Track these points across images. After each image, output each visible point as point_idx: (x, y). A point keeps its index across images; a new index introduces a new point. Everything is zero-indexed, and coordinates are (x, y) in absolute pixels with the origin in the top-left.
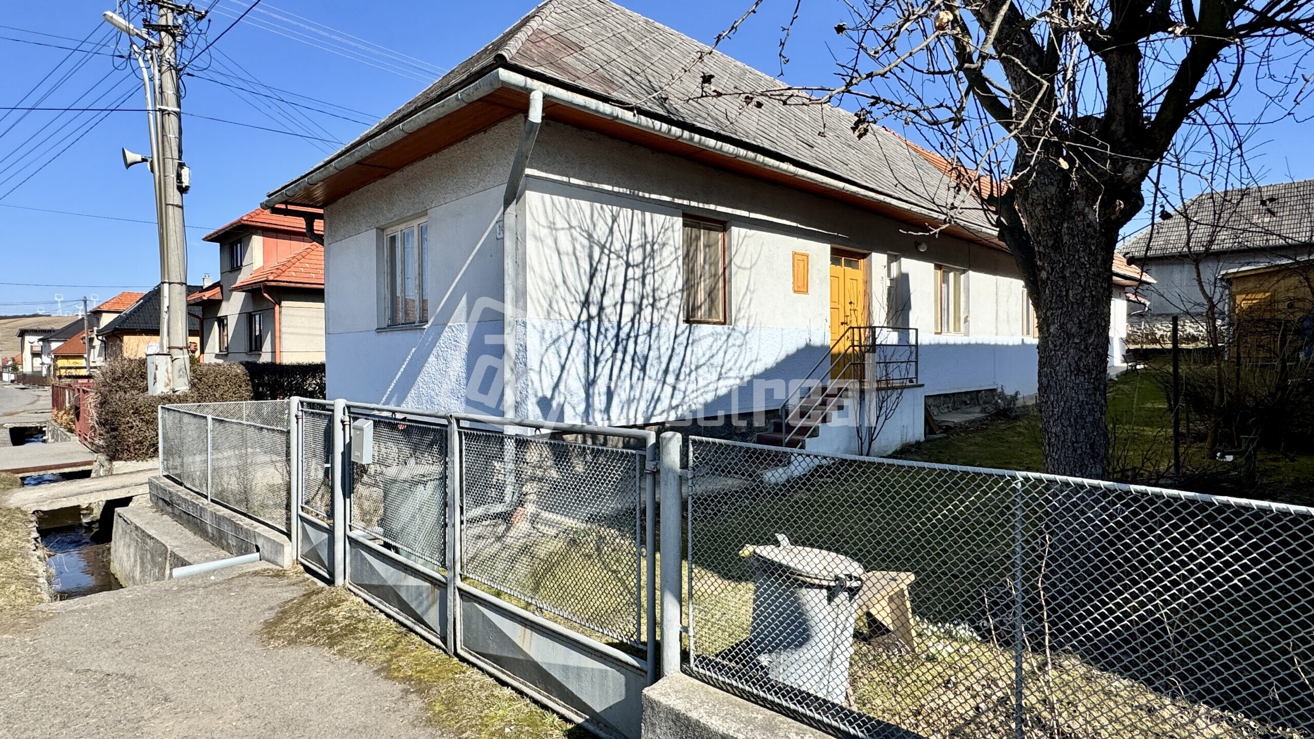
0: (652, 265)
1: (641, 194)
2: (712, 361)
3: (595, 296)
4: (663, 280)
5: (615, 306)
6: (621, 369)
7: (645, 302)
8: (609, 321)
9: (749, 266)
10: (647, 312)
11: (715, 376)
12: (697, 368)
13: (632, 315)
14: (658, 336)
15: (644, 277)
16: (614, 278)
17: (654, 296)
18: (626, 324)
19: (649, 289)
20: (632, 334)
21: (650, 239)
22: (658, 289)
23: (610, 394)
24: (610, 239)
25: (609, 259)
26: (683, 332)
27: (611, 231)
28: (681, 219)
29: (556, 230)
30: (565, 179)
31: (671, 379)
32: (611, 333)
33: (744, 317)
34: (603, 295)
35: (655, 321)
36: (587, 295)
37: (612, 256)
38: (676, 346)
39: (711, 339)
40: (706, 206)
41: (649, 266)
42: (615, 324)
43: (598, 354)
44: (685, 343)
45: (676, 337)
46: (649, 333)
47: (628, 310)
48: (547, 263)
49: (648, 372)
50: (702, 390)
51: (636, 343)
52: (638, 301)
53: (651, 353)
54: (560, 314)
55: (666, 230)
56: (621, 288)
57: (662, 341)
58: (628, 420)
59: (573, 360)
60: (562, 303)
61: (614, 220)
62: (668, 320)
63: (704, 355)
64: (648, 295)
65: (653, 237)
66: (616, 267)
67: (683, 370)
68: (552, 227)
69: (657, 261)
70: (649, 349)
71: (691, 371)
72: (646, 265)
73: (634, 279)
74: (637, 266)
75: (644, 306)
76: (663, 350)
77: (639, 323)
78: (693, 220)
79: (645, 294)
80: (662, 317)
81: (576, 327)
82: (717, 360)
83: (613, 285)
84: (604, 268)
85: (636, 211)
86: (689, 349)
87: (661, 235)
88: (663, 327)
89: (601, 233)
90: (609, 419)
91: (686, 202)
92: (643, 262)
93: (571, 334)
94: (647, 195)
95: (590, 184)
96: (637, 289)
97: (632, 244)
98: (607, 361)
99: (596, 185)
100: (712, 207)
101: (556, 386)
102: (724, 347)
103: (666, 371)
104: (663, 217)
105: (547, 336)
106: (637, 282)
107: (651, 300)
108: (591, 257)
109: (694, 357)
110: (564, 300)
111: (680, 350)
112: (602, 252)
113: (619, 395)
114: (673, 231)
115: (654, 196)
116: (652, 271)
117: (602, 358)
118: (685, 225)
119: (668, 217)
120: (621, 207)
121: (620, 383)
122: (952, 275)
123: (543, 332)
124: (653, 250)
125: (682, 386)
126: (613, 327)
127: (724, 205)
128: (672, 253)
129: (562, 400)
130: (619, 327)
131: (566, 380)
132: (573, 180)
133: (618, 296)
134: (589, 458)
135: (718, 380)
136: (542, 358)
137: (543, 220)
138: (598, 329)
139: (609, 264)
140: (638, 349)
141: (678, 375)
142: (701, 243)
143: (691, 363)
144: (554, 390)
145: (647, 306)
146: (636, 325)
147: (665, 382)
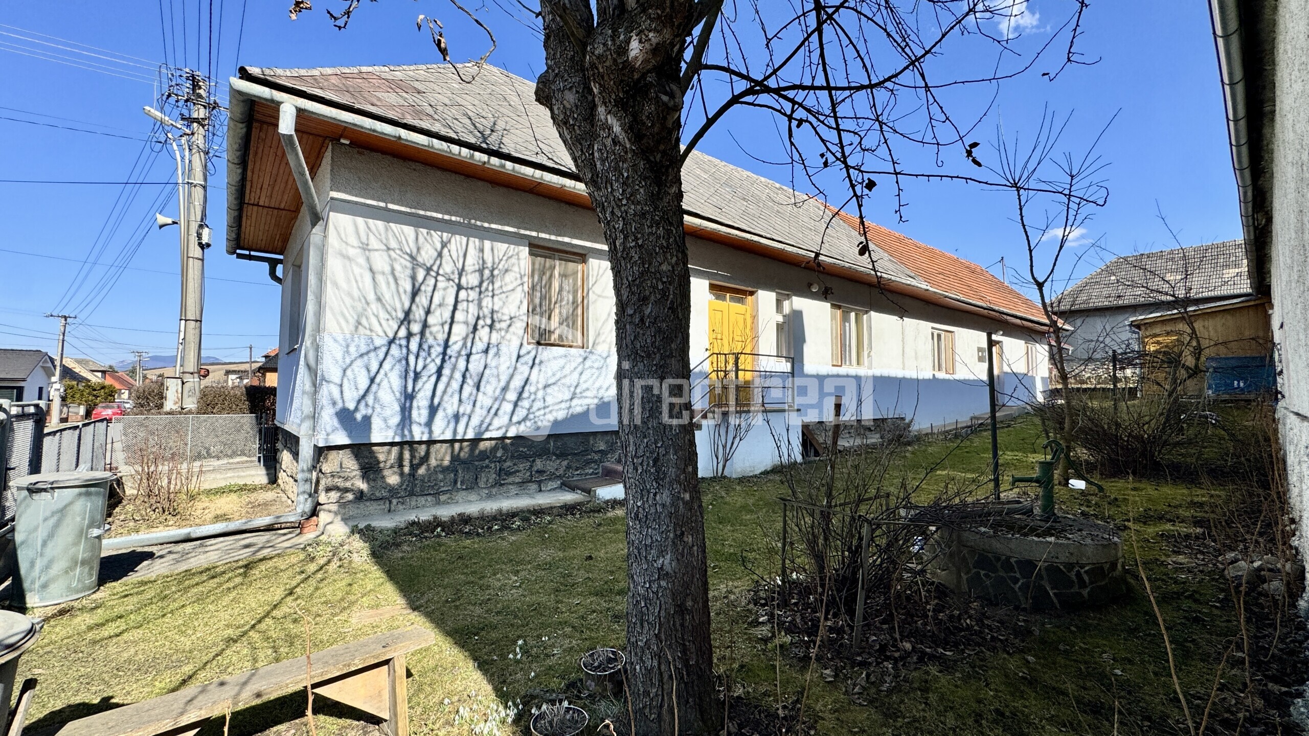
0: (490, 288)
1: (479, 223)
2: (563, 381)
3: (418, 313)
4: (504, 303)
5: (443, 325)
6: (448, 384)
7: (481, 322)
8: (435, 339)
10: (483, 333)
11: (567, 396)
12: (545, 387)
13: (464, 335)
14: (496, 355)
15: (480, 300)
16: (443, 298)
17: (492, 318)
18: (455, 343)
19: (486, 311)
20: (463, 353)
21: (489, 265)
22: (498, 312)
23: (433, 410)
24: (438, 262)
25: (436, 281)
26: (529, 353)
27: (440, 255)
28: (527, 249)
29: (369, 250)
30: (382, 204)
31: (511, 396)
32: (437, 350)
33: (604, 341)
34: (428, 312)
35: (494, 341)
36: (408, 313)
37: (440, 278)
38: (519, 366)
39: (562, 361)
40: (560, 239)
41: (487, 289)
42: (442, 343)
43: (419, 369)
44: (531, 363)
45: (519, 357)
46: (486, 352)
47: (459, 331)
48: (356, 281)
49: (482, 388)
50: (551, 409)
51: (468, 361)
52: (472, 321)
53: (487, 372)
54: (371, 330)
55: (509, 258)
56: (451, 308)
57: (502, 359)
58: (455, 432)
59: (386, 375)
60: (374, 321)
61: (444, 245)
62: (509, 341)
63: (554, 375)
64: (484, 317)
65: (494, 263)
66: (445, 289)
67: (527, 388)
68: (365, 247)
69: (497, 285)
70: (486, 367)
71: (538, 389)
72: (483, 289)
73: (468, 301)
74: (472, 288)
75: (479, 327)
76: (503, 368)
77: (472, 344)
78: (537, 248)
79: (481, 315)
80: (502, 337)
81: (391, 342)
82: (570, 380)
83: (440, 304)
84: (430, 289)
85: (472, 239)
86: (536, 369)
87: (503, 263)
88: (503, 347)
89: (427, 255)
90: (431, 432)
91: (534, 234)
92: (480, 286)
93: (384, 349)
94: (486, 225)
95: (413, 211)
96: (470, 310)
97: (466, 268)
98: (429, 377)
99: (422, 212)
100: (566, 240)
101: (364, 396)
102: (580, 369)
103: (505, 389)
104: (506, 245)
105: (352, 349)
106: (471, 304)
107: (489, 322)
108: (413, 278)
109: (541, 376)
110: (377, 317)
111: (524, 369)
112: (428, 274)
113: (445, 410)
114: (518, 259)
115: (493, 226)
116: (490, 294)
117: (425, 374)
118: (531, 254)
119: (512, 246)
120: (453, 233)
121: (446, 398)
122: (853, 315)
123: (348, 346)
124: (492, 275)
125: (525, 403)
126: (439, 345)
127: (581, 239)
128: (516, 279)
129: (370, 411)
130: (446, 346)
131: (376, 393)
132: (391, 206)
133: (447, 315)
134: (407, 470)
135: (571, 399)
136: (345, 371)
137: (353, 240)
138: (420, 346)
139: (435, 286)
140: (470, 366)
141: (521, 394)
142: (556, 273)
143: (538, 382)
144: (359, 402)
145: (483, 327)
146: (469, 344)
147: (503, 399)
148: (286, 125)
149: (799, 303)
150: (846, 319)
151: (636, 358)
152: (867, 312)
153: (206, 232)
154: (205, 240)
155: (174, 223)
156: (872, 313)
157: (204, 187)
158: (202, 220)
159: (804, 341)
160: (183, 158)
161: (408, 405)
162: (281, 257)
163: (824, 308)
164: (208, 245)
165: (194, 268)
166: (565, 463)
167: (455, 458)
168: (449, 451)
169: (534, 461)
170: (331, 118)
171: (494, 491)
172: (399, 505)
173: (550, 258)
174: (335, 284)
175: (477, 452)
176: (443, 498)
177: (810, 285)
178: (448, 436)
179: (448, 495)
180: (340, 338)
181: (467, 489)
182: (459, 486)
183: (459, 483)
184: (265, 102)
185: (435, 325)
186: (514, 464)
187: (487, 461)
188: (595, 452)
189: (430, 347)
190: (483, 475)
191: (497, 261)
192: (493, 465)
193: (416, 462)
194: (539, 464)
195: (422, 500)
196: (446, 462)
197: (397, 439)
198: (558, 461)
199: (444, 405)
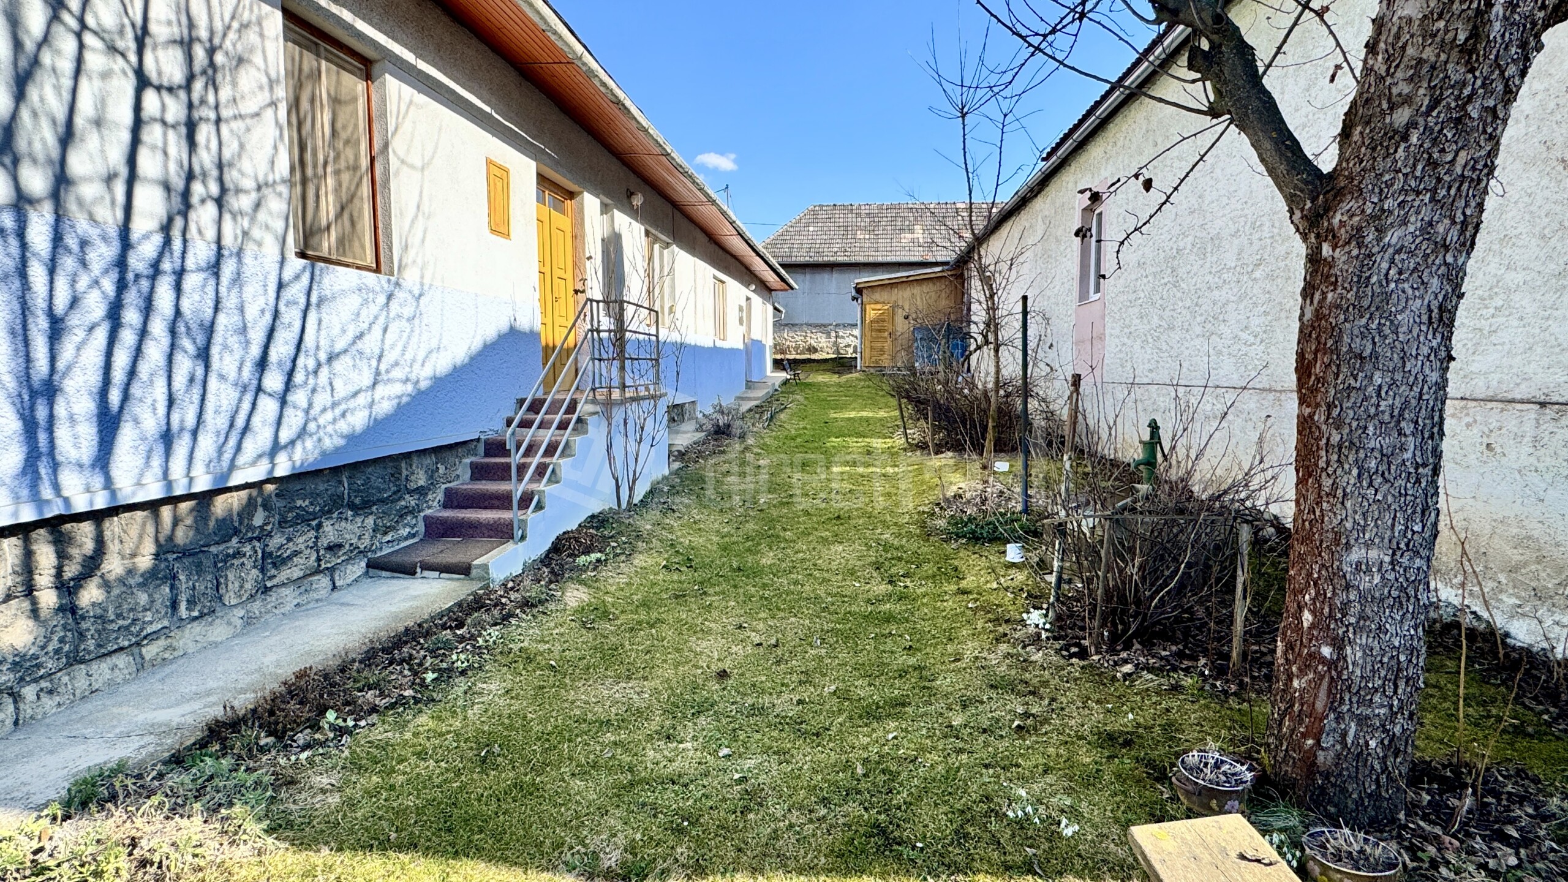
0: (211, 98)
2: (360, 345)
3: (39, 137)
4: (242, 146)
5: (108, 181)
6: (138, 353)
7: (197, 188)
8: (92, 218)
9: (419, 164)
10: (204, 215)
13: (163, 216)
14: (238, 279)
15: (191, 127)
16: (102, 103)
17: (221, 180)
18: (146, 237)
19: (205, 158)
20: (166, 265)
21: (203, 34)
22: (231, 165)
25: (81, 46)
26: (297, 277)
28: (281, 19)
31: (274, 381)
32: (102, 254)
34: (67, 137)
35: (228, 240)
37: (88, 39)
38: (282, 307)
39: (355, 301)
41: (203, 102)
42: (113, 232)
44: (303, 301)
45: (281, 286)
46: (215, 268)
47: (151, 204)
49: (215, 363)
50: (343, 407)
51: (178, 288)
52: (176, 179)
53: (222, 320)
55: (245, 26)
56: (126, 137)
57: (249, 291)
58: (164, 478)
62: (260, 244)
64: (204, 174)
65: (212, 32)
66: (106, 75)
67: (301, 361)
69: (224, 93)
70: (217, 309)
71: (319, 365)
72: (196, 96)
73: (164, 123)
74: (170, 90)
75: (195, 200)
76: (252, 312)
77: (185, 241)
78: (301, 26)
79: (197, 168)
80: (245, 234)
82: (370, 344)
83: (98, 123)
84: (66, 66)
86: (312, 318)
87: (232, 36)
88: (248, 259)
90: (108, 484)
92: (188, 86)
96: (173, 150)
97: (153, 27)
98: (91, 329)
100: (346, 15)
102: (382, 320)
103: (262, 364)
106: (171, 134)
107: (214, 189)
109: (323, 333)
111: (291, 316)
112: (55, 19)
113: (136, 421)
114: (262, 37)
116: (212, 116)
117: (76, 321)
118: (287, 33)
121: (136, 390)
122: (657, 247)
124: (212, 64)
125: (299, 397)
126: (104, 238)
127: (369, 22)
128: (262, 87)
130: (124, 243)
133: (116, 157)
134: (48, 598)
135: (374, 386)
138: (57, 239)
139: (79, 61)
140: (186, 305)
141: (290, 374)
142: (323, 88)
143: (318, 348)
145: (203, 201)
146: (177, 244)
147: (259, 389)
149: (619, 220)
150: (652, 251)
152: (670, 245)
156: (675, 248)
161: (41, 413)
166: (370, 521)
167: (164, 549)
168: (150, 529)
169: (319, 526)
171: (256, 606)
172: (45, 699)
173: (315, 52)
175: (212, 524)
176: (150, 651)
177: (630, 194)
178: (154, 492)
179: (162, 642)
181: (202, 616)
182: (183, 611)
183: (183, 606)
185: (89, 179)
186: (289, 540)
187: (235, 540)
188: (410, 492)
189: (84, 243)
190: (231, 576)
191: (218, 26)
192: (247, 549)
193: (71, 570)
195: (102, 670)
196: (145, 562)
197: (28, 515)
198: (359, 520)
199: (136, 408)
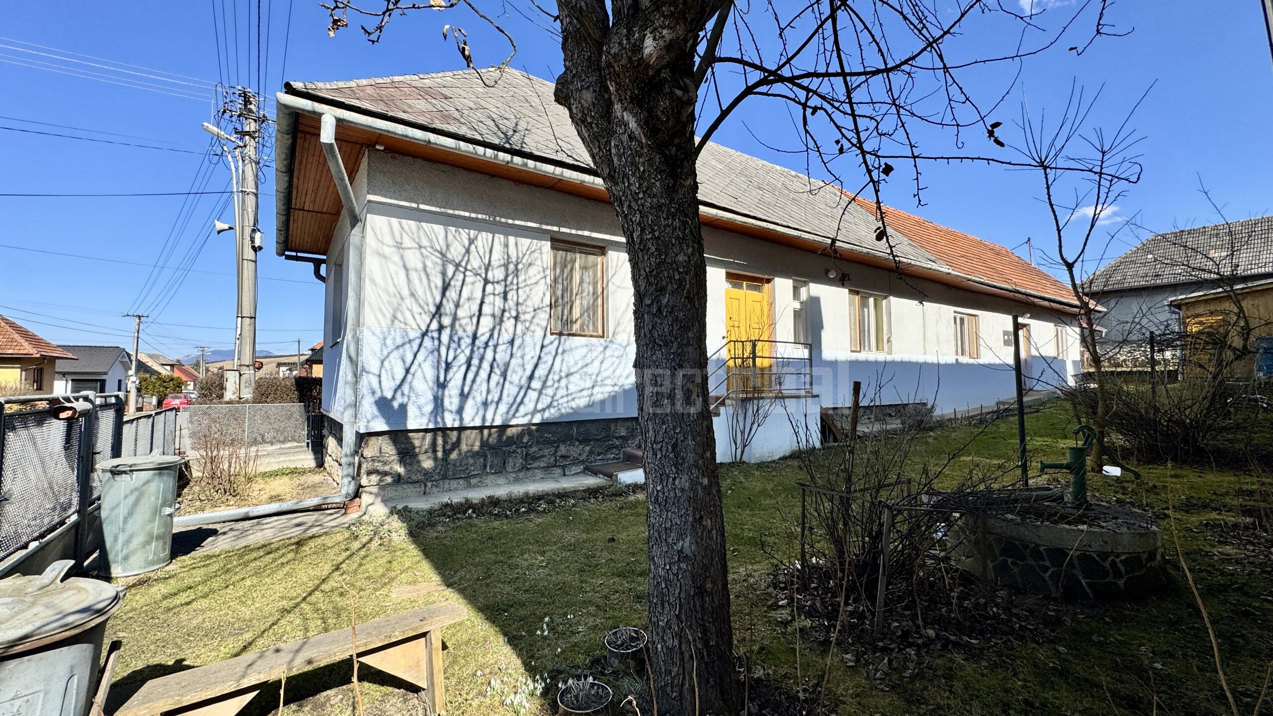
0: (515, 282)
1: (503, 220)
2: (585, 370)
3: (448, 307)
4: (528, 296)
5: (471, 317)
6: (477, 374)
7: (507, 314)
10: (509, 324)
11: (589, 384)
12: (567, 376)
13: (491, 326)
14: (522, 346)
15: (505, 294)
16: (471, 292)
17: (517, 310)
18: (483, 334)
19: (511, 303)
20: (491, 343)
21: (514, 259)
22: (522, 304)
23: (464, 397)
24: (466, 258)
25: (465, 276)
26: (552, 343)
27: (468, 251)
28: (549, 243)
29: (403, 249)
30: (414, 205)
31: (536, 384)
32: (466, 342)
33: (623, 331)
35: (519, 332)
36: (439, 307)
37: (468, 273)
38: (542, 355)
39: (584, 350)
40: (580, 233)
41: (512, 283)
42: (471, 334)
43: (450, 360)
44: (554, 353)
45: (543, 347)
46: (512, 342)
47: (486, 323)
48: (392, 278)
49: (508, 378)
50: (573, 396)
51: (495, 352)
52: (498, 313)
53: (513, 361)
54: (406, 324)
55: (532, 252)
56: (479, 301)
57: (526, 349)
58: (484, 419)
59: (420, 365)
60: (408, 315)
61: (471, 242)
62: (534, 332)
63: (576, 364)
64: (510, 309)
65: (518, 258)
66: (473, 283)
67: (550, 377)
68: (399, 246)
69: (521, 278)
70: (511, 358)
71: (561, 378)
72: (508, 283)
73: (494, 294)
74: (498, 282)
75: (505, 319)
76: (527, 358)
77: (499, 335)
78: (559, 243)
79: (507, 307)
80: (527, 328)
81: (424, 335)
82: (593, 369)
83: (469, 299)
84: (459, 283)
85: (497, 235)
86: (559, 359)
87: (526, 257)
88: (528, 338)
89: (456, 252)
90: (461, 419)
91: (555, 229)
92: (505, 280)
93: (418, 341)
94: (510, 221)
95: (443, 210)
96: (497, 303)
97: (492, 263)
98: (460, 367)
99: (450, 212)
100: (586, 233)
101: (400, 386)
102: (601, 357)
103: (531, 377)
104: (530, 240)
105: (389, 342)
106: (497, 298)
107: (514, 314)
108: (444, 274)
109: (564, 364)
110: (411, 311)
111: (548, 359)
112: (457, 269)
113: (474, 398)
114: (541, 253)
115: (517, 222)
116: (515, 287)
117: (456, 364)
118: (553, 248)
119: (535, 241)
120: (480, 231)
121: (475, 387)
122: (871, 300)
123: (385, 339)
124: (517, 269)
125: (550, 391)
126: (468, 336)
127: (600, 232)
128: (539, 272)
129: (405, 400)
130: (475, 337)
131: (411, 382)
132: (422, 207)
133: (475, 308)
134: (440, 454)
135: (593, 387)
136: (382, 362)
137: (388, 240)
138: (451, 338)
139: (464, 280)
140: (497, 357)
141: (545, 382)
142: (577, 265)
143: (561, 371)
144: (396, 391)
145: (509, 318)
146: (496, 335)
147: (529, 387)
148: (327, 135)
149: (816, 289)
150: (864, 304)
151: (654, 346)
152: (886, 297)
153: (258, 235)
154: (257, 243)
155: (231, 228)
156: (892, 298)
157: (256, 195)
158: (254, 225)
159: (822, 327)
160: (237, 169)
161: (440, 393)
162: (324, 257)
163: (843, 293)
164: (260, 248)
165: (248, 268)
166: (588, 448)
167: (484, 444)
168: (479, 437)
169: (558, 446)
170: (367, 126)
171: (521, 475)
172: (434, 488)
173: (571, 251)
174: (373, 281)
175: (505, 438)
176: (474, 481)
177: (827, 272)
178: (478, 423)
179: (478, 479)
180: (378, 332)
181: (495, 473)
182: (488, 471)
183: (488, 467)
184: (306, 113)
185: (464, 318)
186: (540, 450)
187: (514, 446)
188: (616, 438)
189: (460, 339)
190: (510, 460)
191: (520, 255)
192: (519, 450)
193: (448, 447)
194: (563, 450)
195: (454, 484)
196: (476, 448)
197: (431, 426)
198: (581, 447)
199: (473, 393)
